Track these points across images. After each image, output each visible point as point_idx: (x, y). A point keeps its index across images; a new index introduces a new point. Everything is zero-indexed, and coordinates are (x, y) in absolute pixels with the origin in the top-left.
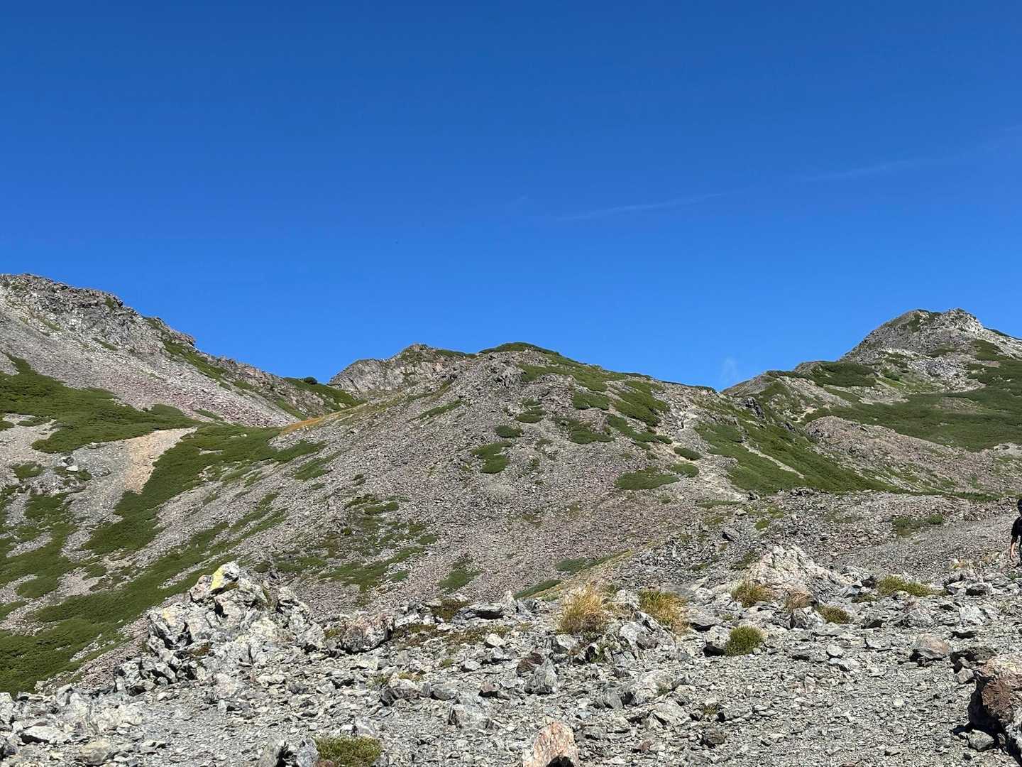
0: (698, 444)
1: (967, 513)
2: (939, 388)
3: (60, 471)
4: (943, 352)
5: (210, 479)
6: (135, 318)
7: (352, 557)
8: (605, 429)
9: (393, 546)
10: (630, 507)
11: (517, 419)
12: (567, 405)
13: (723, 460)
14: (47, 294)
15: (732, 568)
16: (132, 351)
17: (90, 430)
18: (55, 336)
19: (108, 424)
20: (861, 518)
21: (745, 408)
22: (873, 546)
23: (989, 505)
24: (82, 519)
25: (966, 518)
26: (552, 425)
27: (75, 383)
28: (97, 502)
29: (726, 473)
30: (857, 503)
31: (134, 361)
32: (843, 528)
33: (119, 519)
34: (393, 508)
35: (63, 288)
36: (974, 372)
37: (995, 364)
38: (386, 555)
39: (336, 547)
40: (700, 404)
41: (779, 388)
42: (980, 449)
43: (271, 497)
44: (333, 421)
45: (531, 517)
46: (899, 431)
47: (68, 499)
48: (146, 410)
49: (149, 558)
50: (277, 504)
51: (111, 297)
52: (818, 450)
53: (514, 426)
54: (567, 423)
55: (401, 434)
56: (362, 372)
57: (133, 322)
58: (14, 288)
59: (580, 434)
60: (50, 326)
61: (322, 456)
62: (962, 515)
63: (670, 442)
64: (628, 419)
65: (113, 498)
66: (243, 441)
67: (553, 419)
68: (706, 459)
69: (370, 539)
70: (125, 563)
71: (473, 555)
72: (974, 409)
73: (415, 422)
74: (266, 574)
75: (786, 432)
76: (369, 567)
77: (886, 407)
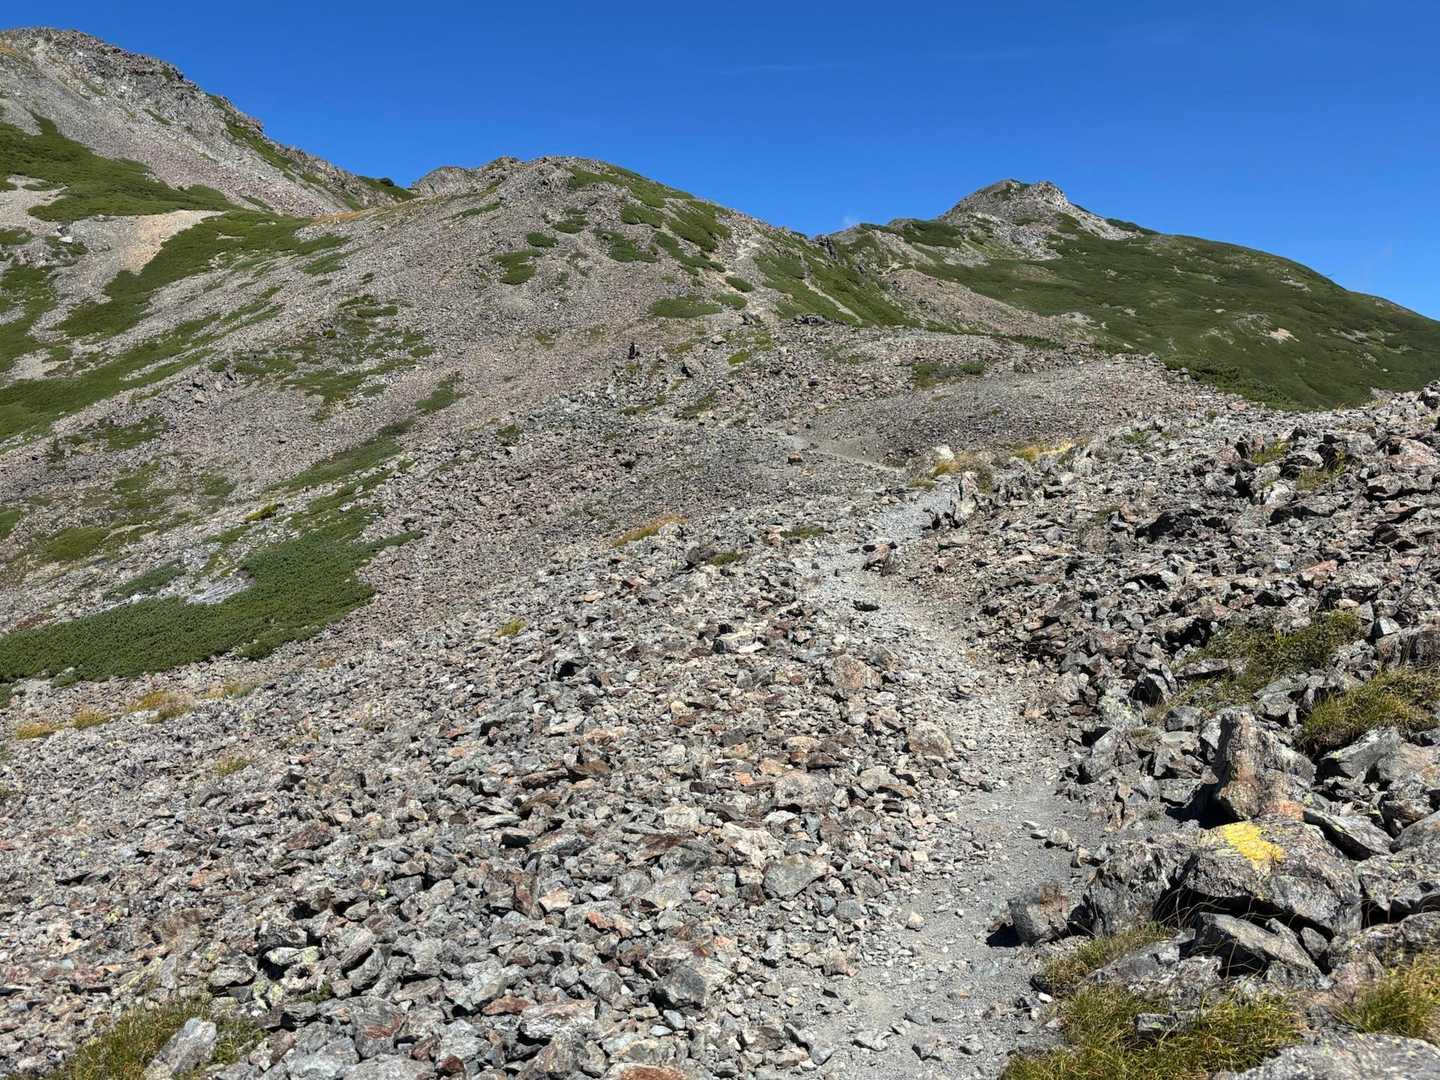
0: (755, 276)
1: (1020, 362)
2: (1019, 255)
3: (51, 241)
4: (1026, 221)
5: (220, 266)
6: (196, 94)
7: (329, 363)
8: (652, 248)
9: (380, 356)
10: (659, 336)
11: (553, 227)
12: (614, 217)
13: (777, 294)
14: (95, 55)
15: (676, 416)
16: (189, 129)
17: (102, 201)
18: (97, 101)
19: (126, 198)
20: (872, 359)
21: (817, 246)
22: (878, 398)
23: (1052, 353)
24: (65, 296)
25: (1017, 369)
26: (592, 237)
27: (106, 152)
28: (85, 279)
29: (776, 308)
30: (876, 338)
31: (187, 139)
32: (843, 370)
33: (108, 299)
34: (390, 312)
35: (115, 51)
36: (1054, 242)
37: (1074, 237)
38: (369, 364)
39: (313, 350)
40: (765, 234)
41: (869, 241)
42: (1048, 316)
43: (273, 290)
44: (367, 216)
45: (544, 338)
46: (973, 290)
47: (54, 273)
48: (181, 188)
49: (123, 345)
50: (277, 298)
51: (170, 67)
52: (886, 297)
53: (549, 233)
54: (610, 237)
55: (427, 234)
56: (444, 179)
57: (194, 98)
58: (57, 44)
59: (622, 250)
60: (94, 89)
61: (342, 251)
62: (1012, 364)
63: (724, 271)
64: (680, 241)
65: (107, 276)
66: (269, 229)
67: (594, 231)
68: (759, 292)
69: (355, 345)
70: (95, 349)
71: (466, 373)
72: (1049, 278)
73: (446, 222)
74: (222, 374)
75: (856, 275)
76: (346, 377)
77: (966, 269)
